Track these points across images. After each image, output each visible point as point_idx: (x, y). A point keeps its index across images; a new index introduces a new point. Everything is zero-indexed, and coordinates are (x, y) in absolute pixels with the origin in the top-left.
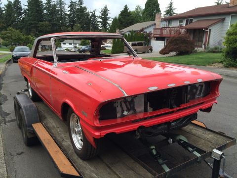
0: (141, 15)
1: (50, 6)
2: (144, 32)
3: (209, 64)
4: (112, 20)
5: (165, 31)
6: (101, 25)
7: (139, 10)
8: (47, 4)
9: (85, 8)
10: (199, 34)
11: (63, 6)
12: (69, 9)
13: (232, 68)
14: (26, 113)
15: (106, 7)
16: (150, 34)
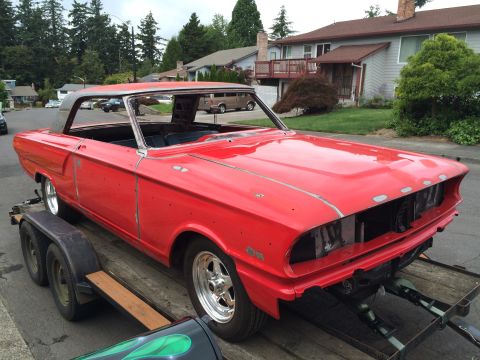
0: (225, 34)
1: (29, 11)
2: (237, 69)
3: (370, 130)
4: (166, 43)
5: (277, 67)
6: (141, 53)
7: (220, 24)
8: (22, 7)
9: (106, 18)
10: (343, 72)
11: (58, 12)
12: (71, 19)
13: (413, 138)
14: (70, 253)
15: (150, 16)
16: (248, 72)
